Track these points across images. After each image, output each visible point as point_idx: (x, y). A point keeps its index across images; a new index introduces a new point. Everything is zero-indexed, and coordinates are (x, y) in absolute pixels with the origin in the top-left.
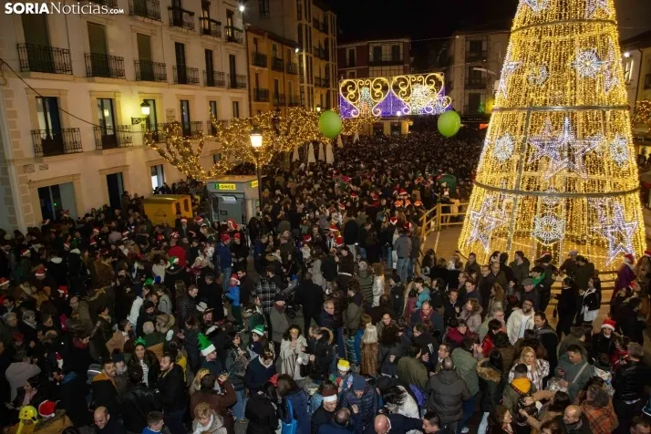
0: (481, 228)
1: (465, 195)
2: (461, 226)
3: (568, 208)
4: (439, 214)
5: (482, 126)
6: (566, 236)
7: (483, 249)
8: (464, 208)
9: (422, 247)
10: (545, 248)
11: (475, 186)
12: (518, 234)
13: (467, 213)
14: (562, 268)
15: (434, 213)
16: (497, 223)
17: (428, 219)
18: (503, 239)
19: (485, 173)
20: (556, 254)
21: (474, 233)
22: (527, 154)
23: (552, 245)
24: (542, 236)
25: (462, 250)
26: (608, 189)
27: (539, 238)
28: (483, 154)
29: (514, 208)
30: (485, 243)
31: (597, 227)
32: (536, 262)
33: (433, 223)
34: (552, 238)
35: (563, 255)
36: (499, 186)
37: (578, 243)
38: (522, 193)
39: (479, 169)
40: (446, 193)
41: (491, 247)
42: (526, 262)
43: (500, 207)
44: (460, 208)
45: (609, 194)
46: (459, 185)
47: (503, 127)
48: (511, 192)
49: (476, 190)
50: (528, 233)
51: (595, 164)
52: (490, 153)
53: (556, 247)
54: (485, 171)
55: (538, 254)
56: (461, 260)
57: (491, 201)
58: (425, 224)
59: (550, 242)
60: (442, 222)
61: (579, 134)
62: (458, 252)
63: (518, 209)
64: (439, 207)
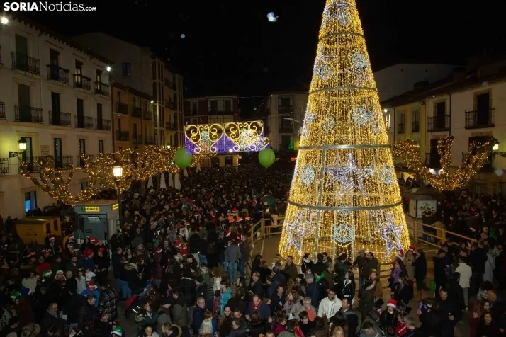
0: (295, 235)
1: (282, 211)
2: (280, 235)
3: (356, 218)
4: (263, 227)
5: (292, 159)
6: (356, 238)
7: (297, 252)
8: (281, 222)
9: (251, 253)
10: (342, 249)
11: (289, 204)
12: (322, 239)
13: (284, 225)
14: (355, 263)
15: (259, 226)
16: (306, 231)
17: (255, 230)
18: (312, 244)
19: (295, 194)
20: (350, 253)
21: (290, 240)
22: (325, 180)
23: (346, 246)
24: (339, 240)
25: (281, 253)
26: (381, 203)
27: (337, 242)
28: (294, 180)
29: (318, 220)
30: (299, 248)
31: (377, 230)
32: (337, 259)
33: (258, 234)
34: (346, 240)
35: (355, 253)
36: (306, 204)
37: (365, 243)
38: (322, 208)
39: (291, 192)
40: (268, 210)
41: (303, 250)
42: (330, 260)
43: (308, 219)
44: (278, 221)
45: (383, 207)
46: (277, 203)
47: (307, 160)
48: (315, 208)
49: (290, 207)
50: (329, 238)
51: (371, 185)
52: (299, 179)
53: (350, 247)
54: (295, 193)
55: (337, 253)
56: (282, 262)
57: (301, 215)
58: (252, 235)
59: (346, 244)
60: (266, 232)
61: (360, 164)
62: (279, 255)
63: (321, 220)
64: (263, 221)
